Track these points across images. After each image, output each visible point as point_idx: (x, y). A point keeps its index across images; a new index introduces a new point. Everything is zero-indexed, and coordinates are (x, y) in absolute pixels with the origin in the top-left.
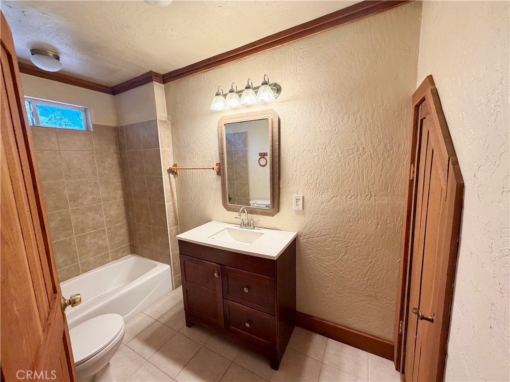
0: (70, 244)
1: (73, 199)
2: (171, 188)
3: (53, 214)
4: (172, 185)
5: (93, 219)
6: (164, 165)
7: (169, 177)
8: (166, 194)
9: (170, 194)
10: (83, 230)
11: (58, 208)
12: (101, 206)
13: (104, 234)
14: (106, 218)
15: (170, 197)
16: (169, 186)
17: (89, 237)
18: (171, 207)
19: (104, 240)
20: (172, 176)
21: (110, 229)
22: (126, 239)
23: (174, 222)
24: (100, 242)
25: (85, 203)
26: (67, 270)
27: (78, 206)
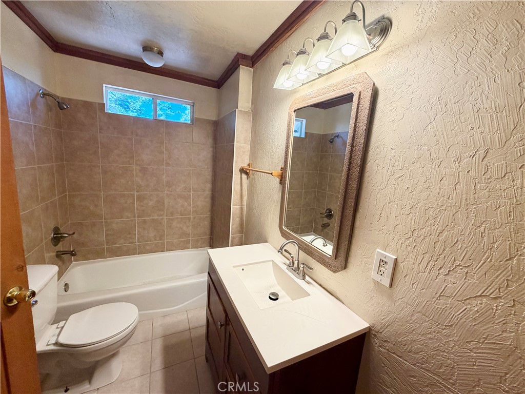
0: (160, 223)
1: (169, 184)
2: (241, 190)
3: (151, 195)
4: (243, 188)
5: (182, 206)
6: (236, 162)
7: (241, 178)
8: (234, 196)
9: (239, 196)
10: (172, 214)
11: (156, 190)
12: (190, 195)
13: (189, 221)
14: (192, 208)
15: (238, 201)
16: (239, 187)
17: (176, 221)
18: (238, 212)
19: (188, 227)
20: (244, 176)
21: (194, 218)
22: (208, 232)
23: (239, 229)
24: (185, 228)
25: (178, 190)
26: (156, 245)
27: (171, 192)
